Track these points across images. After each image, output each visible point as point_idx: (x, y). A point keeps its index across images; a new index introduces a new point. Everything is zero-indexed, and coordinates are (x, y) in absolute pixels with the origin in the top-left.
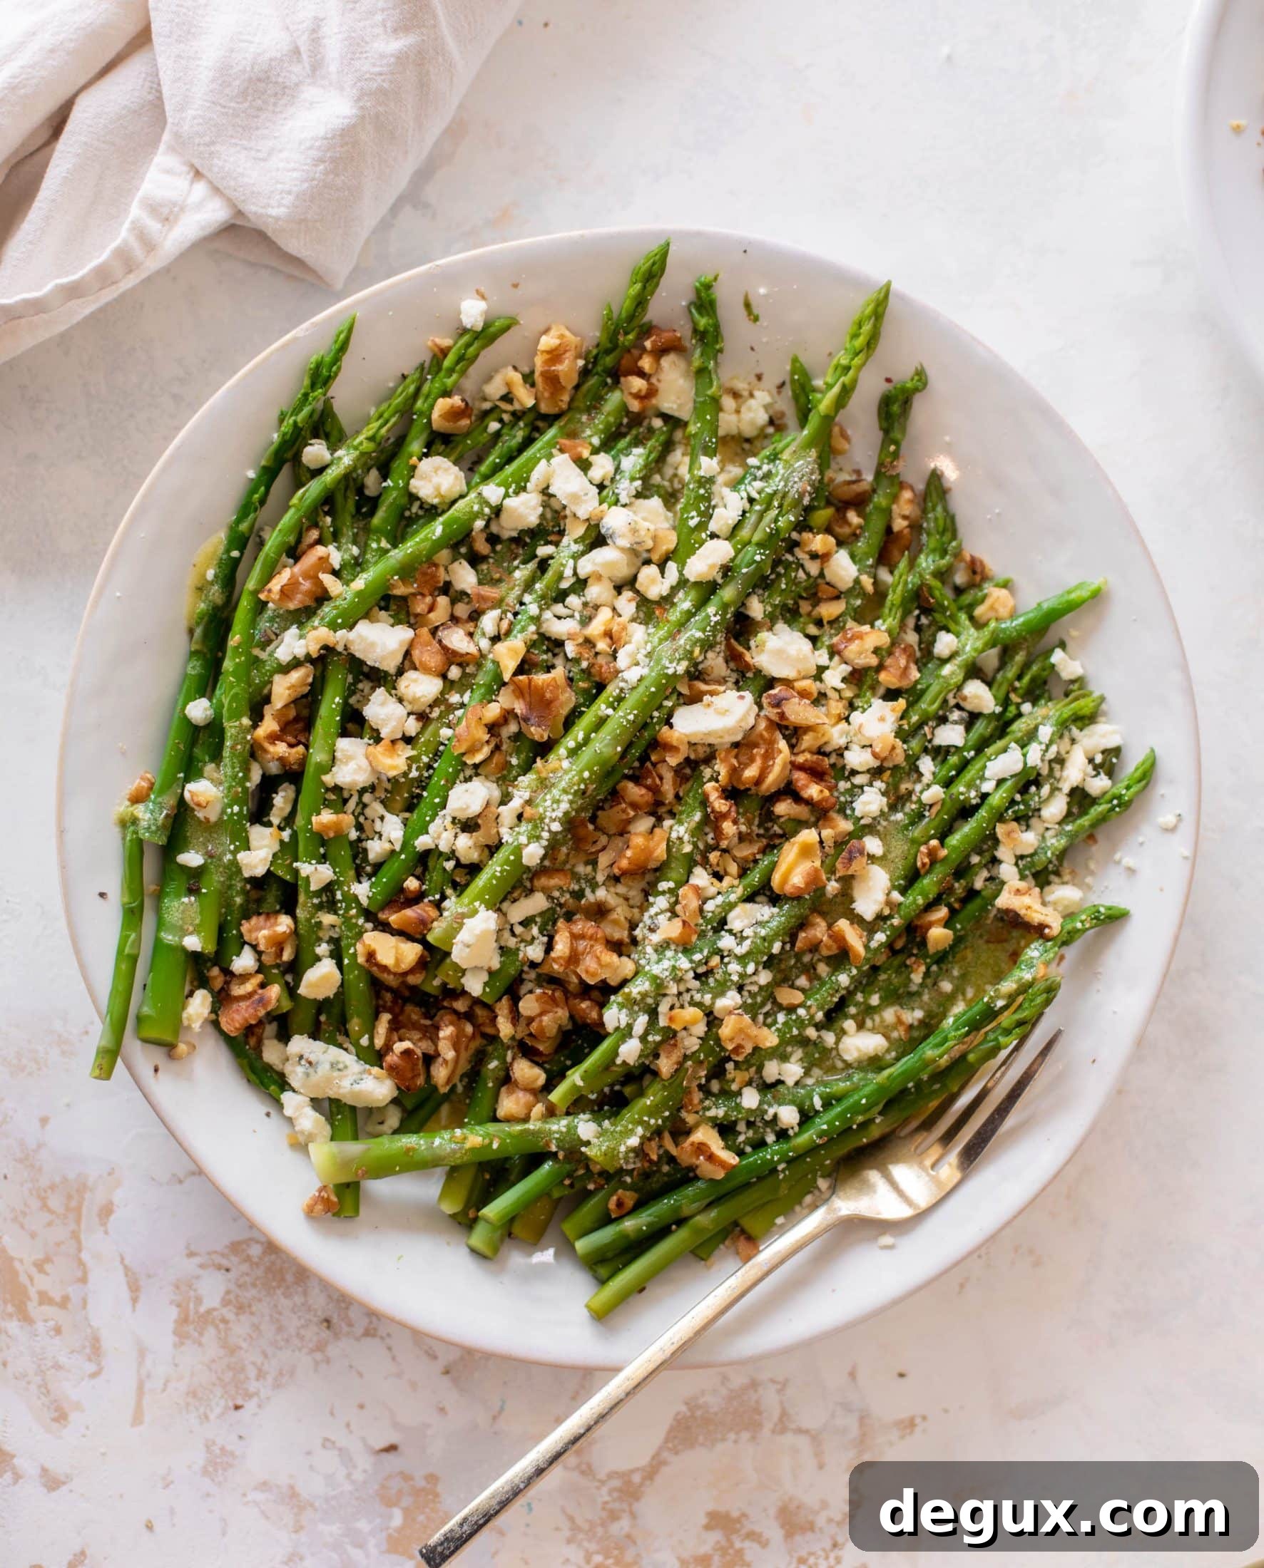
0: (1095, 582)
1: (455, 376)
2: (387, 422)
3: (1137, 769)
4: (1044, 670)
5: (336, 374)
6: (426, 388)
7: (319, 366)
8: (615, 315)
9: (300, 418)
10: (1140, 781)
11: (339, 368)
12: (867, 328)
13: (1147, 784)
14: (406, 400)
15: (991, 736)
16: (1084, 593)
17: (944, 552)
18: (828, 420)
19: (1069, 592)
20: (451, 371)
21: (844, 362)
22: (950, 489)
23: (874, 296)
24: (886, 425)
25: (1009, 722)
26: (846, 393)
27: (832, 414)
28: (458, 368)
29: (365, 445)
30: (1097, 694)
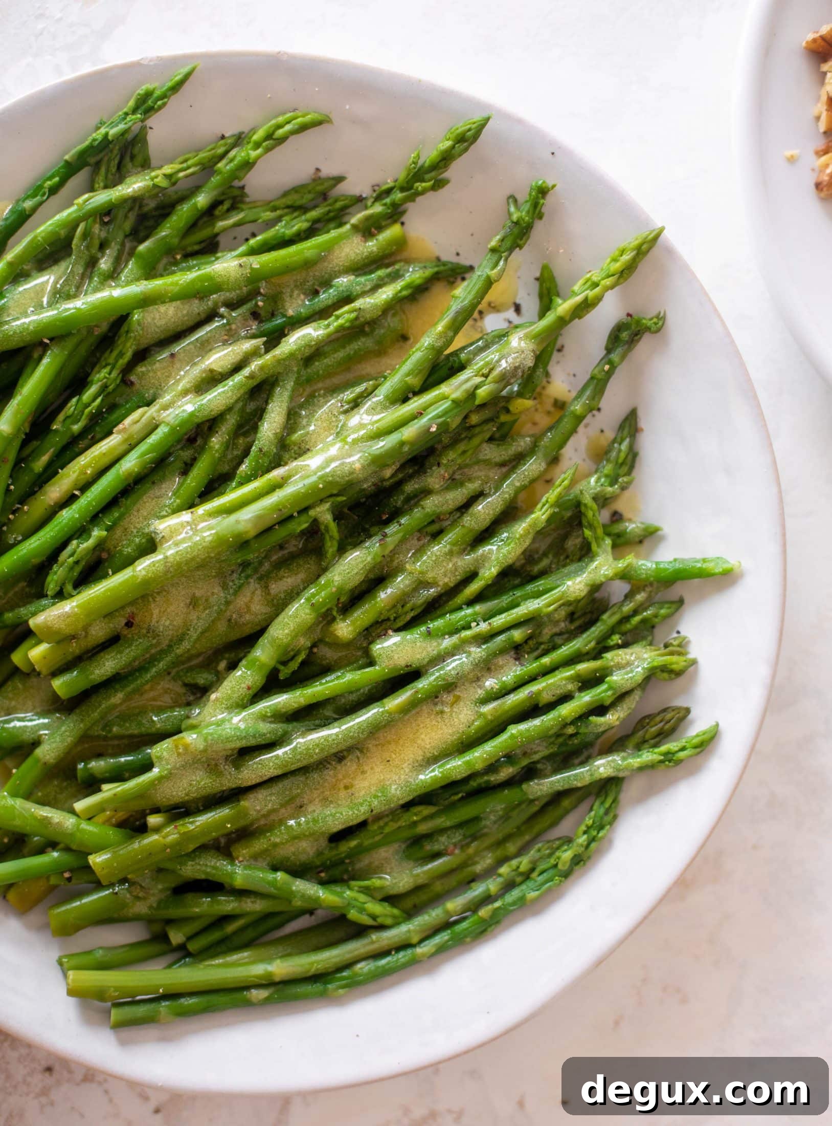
0: (732, 560)
1: (260, 151)
2: (188, 168)
3: (697, 736)
4: (656, 616)
5: (160, 108)
6: (232, 154)
7: (148, 95)
8: (420, 163)
9: (113, 132)
10: (695, 747)
11: (164, 104)
12: (627, 257)
13: (701, 751)
14: (214, 157)
15: (587, 653)
16: (718, 570)
17: (613, 481)
18: (562, 322)
19: (704, 560)
20: (257, 145)
21: (595, 279)
22: (642, 430)
23: (644, 235)
24: (611, 346)
25: (607, 649)
26: (586, 306)
27: (567, 318)
28: (264, 144)
29: (160, 178)
30: (691, 656)
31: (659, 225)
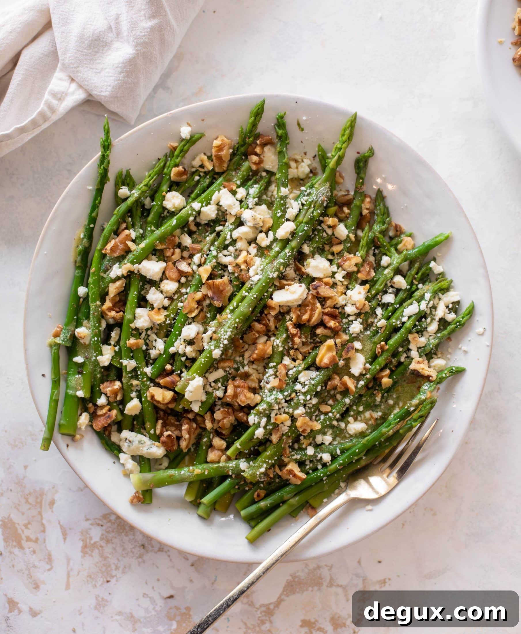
0: (447, 233)
1: (179, 158)
2: (152, 178)
3: (466, 310)
4: (427, 270)
6: (168, 164)
8: (244, 131)
10: (468, 315)
12: (348, 132)
13: (471, 316)
14: (160, 169)
15: (406, 298)
16: (442, 238)
17: (384, 223)
18: (334, 170)
19: (436, 238)
20: (178, 156)
21: (339, 146)
22: (386, 197)
23: (350, 119)
24: (358, 171)
25: (413, 292)
26: (340, 159)
27: (335, 167)
28: (180, 155)
29: (143, 188)
30: (449, 279)
31: (354, 112)
